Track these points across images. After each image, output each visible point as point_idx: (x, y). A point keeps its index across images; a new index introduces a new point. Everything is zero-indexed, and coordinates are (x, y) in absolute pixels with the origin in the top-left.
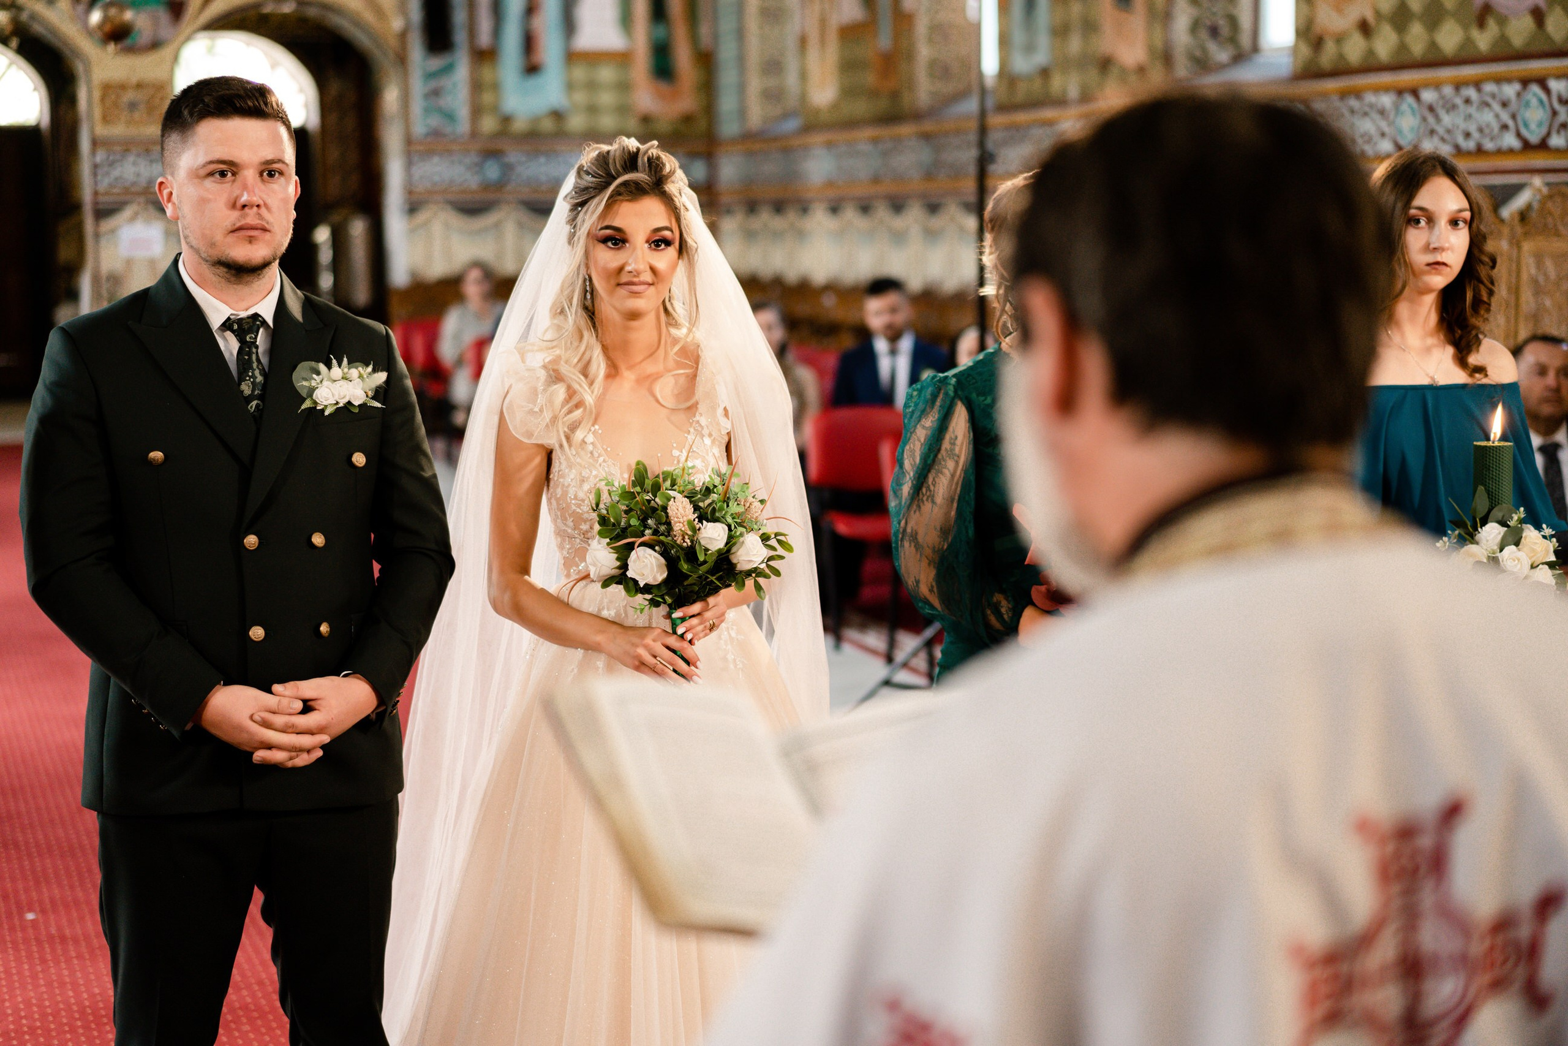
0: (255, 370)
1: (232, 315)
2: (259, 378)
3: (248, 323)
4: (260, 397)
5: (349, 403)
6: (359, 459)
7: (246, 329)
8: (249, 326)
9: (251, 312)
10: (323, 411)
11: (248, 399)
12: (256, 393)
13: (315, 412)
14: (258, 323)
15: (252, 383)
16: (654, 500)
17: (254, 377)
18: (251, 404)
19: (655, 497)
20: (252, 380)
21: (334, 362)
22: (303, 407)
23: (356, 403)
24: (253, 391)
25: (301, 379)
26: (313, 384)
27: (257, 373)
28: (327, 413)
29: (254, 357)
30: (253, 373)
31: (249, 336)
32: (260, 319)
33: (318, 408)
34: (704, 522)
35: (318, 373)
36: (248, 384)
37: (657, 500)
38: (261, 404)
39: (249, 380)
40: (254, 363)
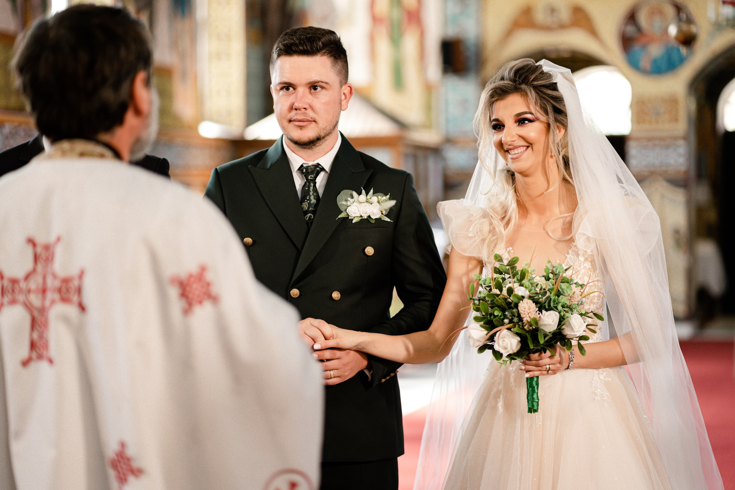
0: (311, 196)
1: (303, 163)
2: (313, 201)
3: (312, 169)
4: (314, 212)
5: (369, 216)
6: (370, 251)
7: (310, 172)
8: (311, 170)
9: (315, 163)
10: (352, 220)
11: (306, 213)
12: (310, 209)
13: (347, 220)
14: (318, 169)
15: (308, 203)
16: (509, 298)
17: (310, 200)
18: (306, 216)
19: (510, 296)
20: (308, 202)
21: (363, 191)
22: (339, 217)
23: (373, 217)
24: (308, 208)
25: (341, 202)
26: (349, 203)
27: (312, 198)
28: (354, 222)
29: (311, 188)
30: (309, 198)
31: (310, 176)
32: (320, 166)
33: (350, 218)
34: (544, 312)
35: (352, 197)
36: (306, 204)
37: (511, 298)
38: (313, 216)
39: (307, 202)
40: (311, 192)
